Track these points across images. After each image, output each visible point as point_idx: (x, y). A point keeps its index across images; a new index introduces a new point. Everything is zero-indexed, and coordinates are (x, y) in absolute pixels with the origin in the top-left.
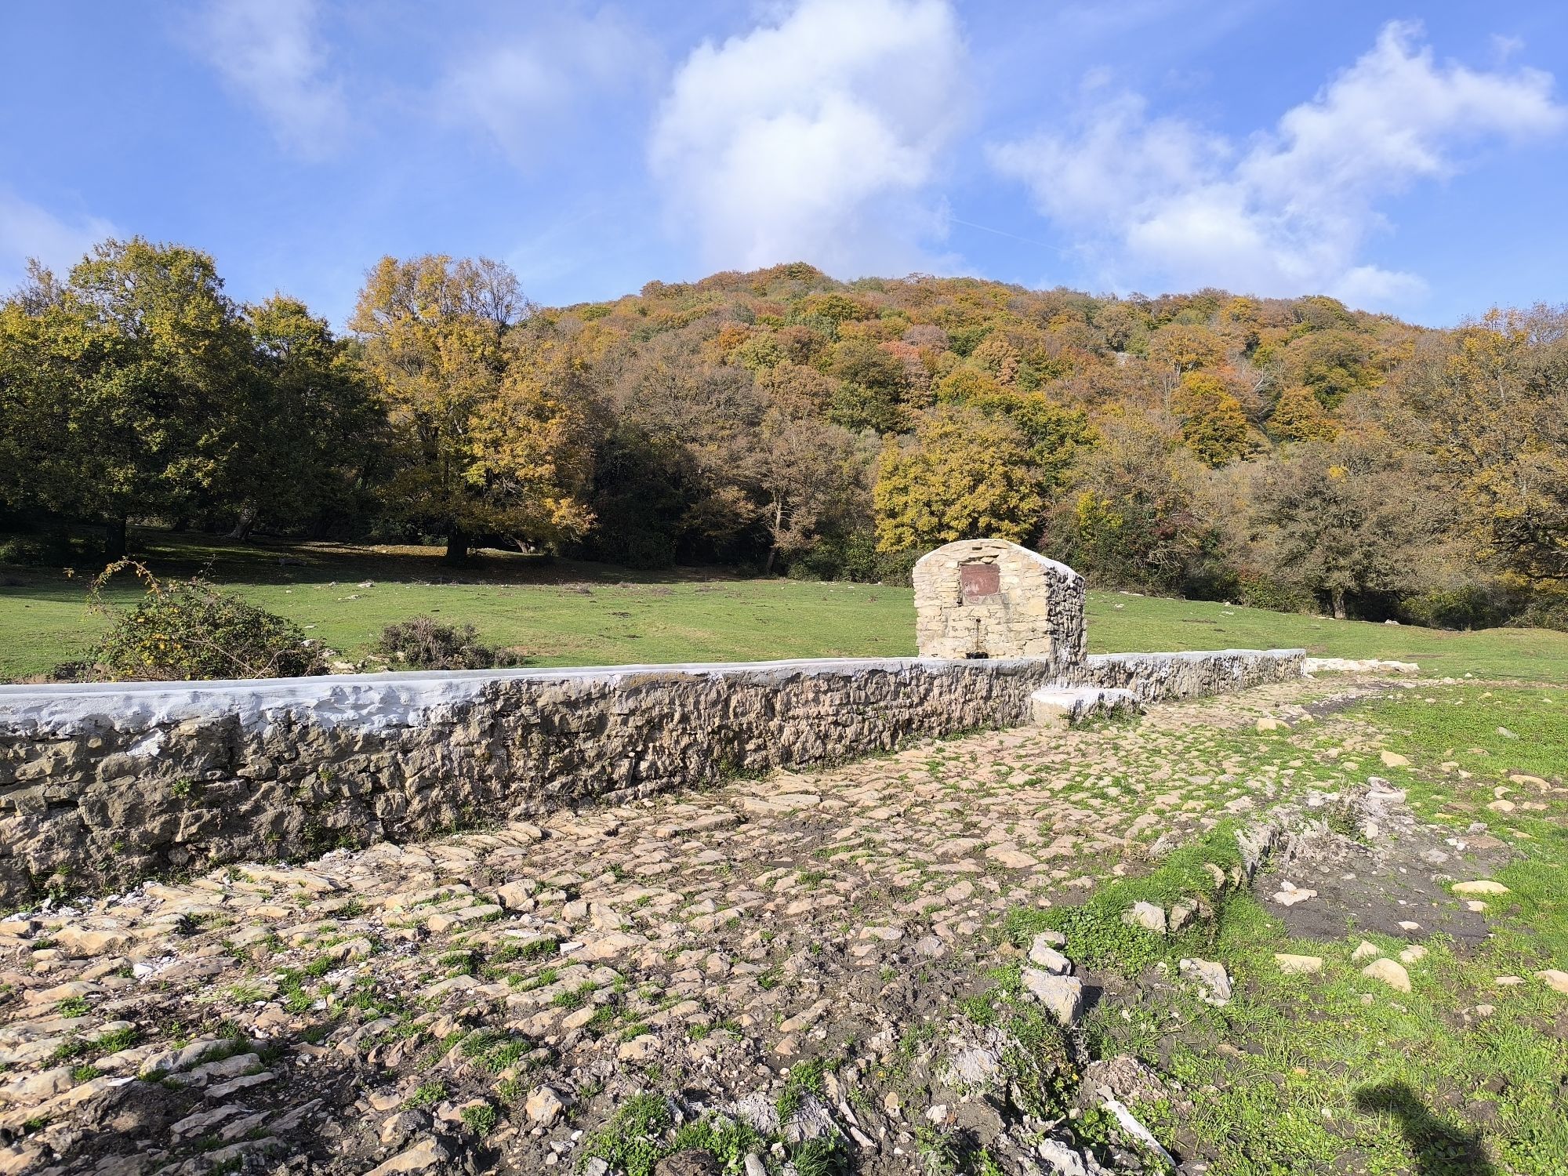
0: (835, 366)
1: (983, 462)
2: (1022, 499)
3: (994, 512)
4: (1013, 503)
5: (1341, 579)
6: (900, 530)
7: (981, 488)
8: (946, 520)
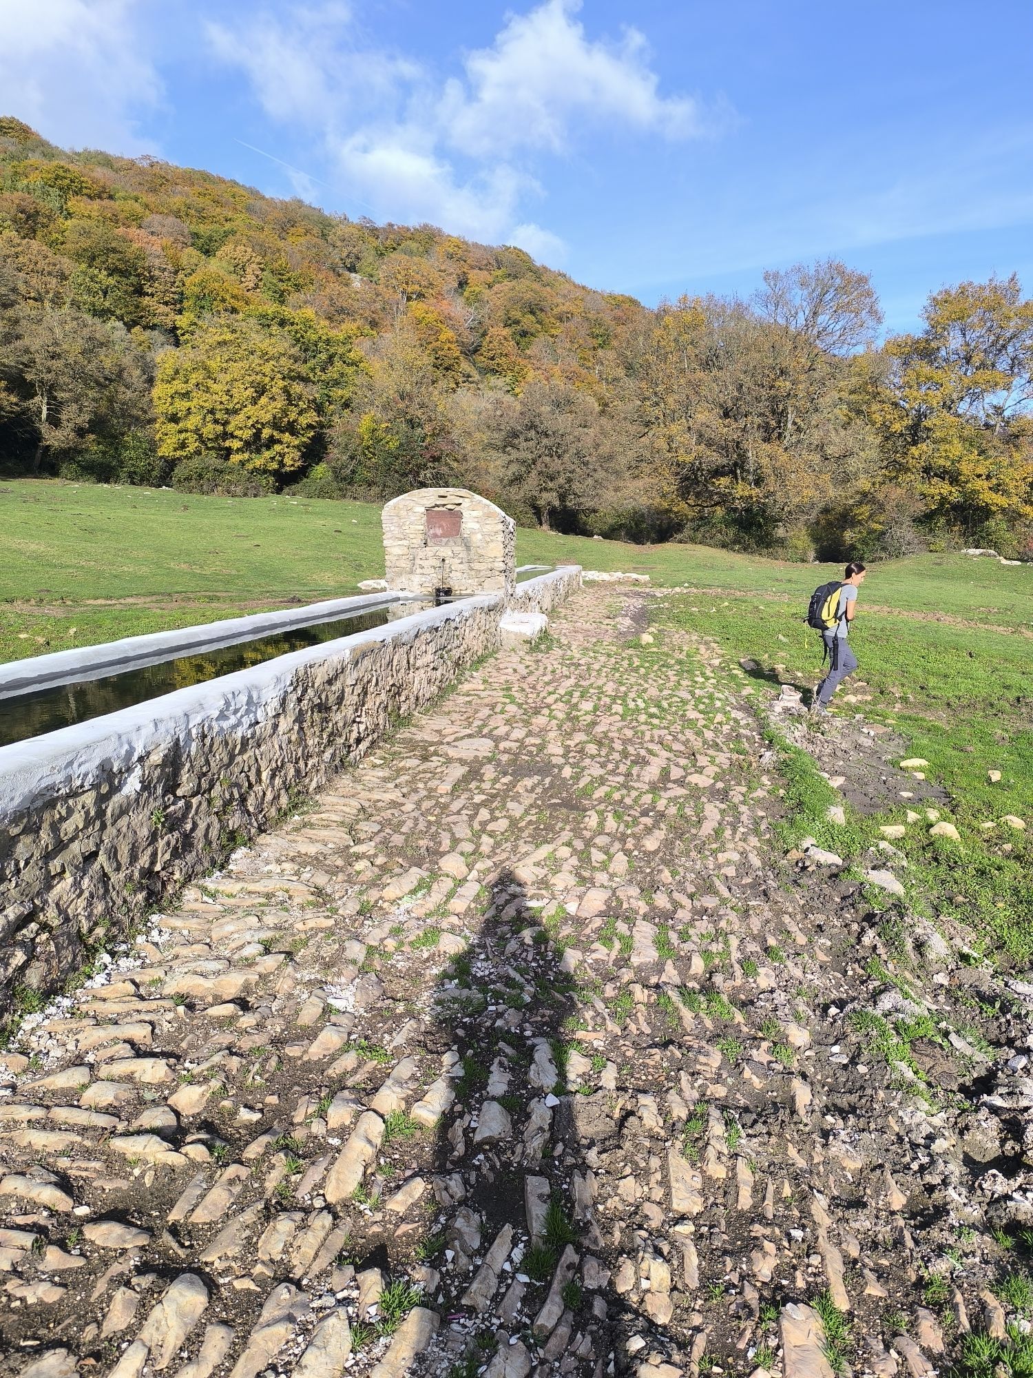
0: (68, 246)
1: (264, 375)
2: (300, 413)
3: (275, 425)
4: (292, 416)
5: (550, 498)
6: (183, 436)
7: (264, 400)
8: (230, 428)
